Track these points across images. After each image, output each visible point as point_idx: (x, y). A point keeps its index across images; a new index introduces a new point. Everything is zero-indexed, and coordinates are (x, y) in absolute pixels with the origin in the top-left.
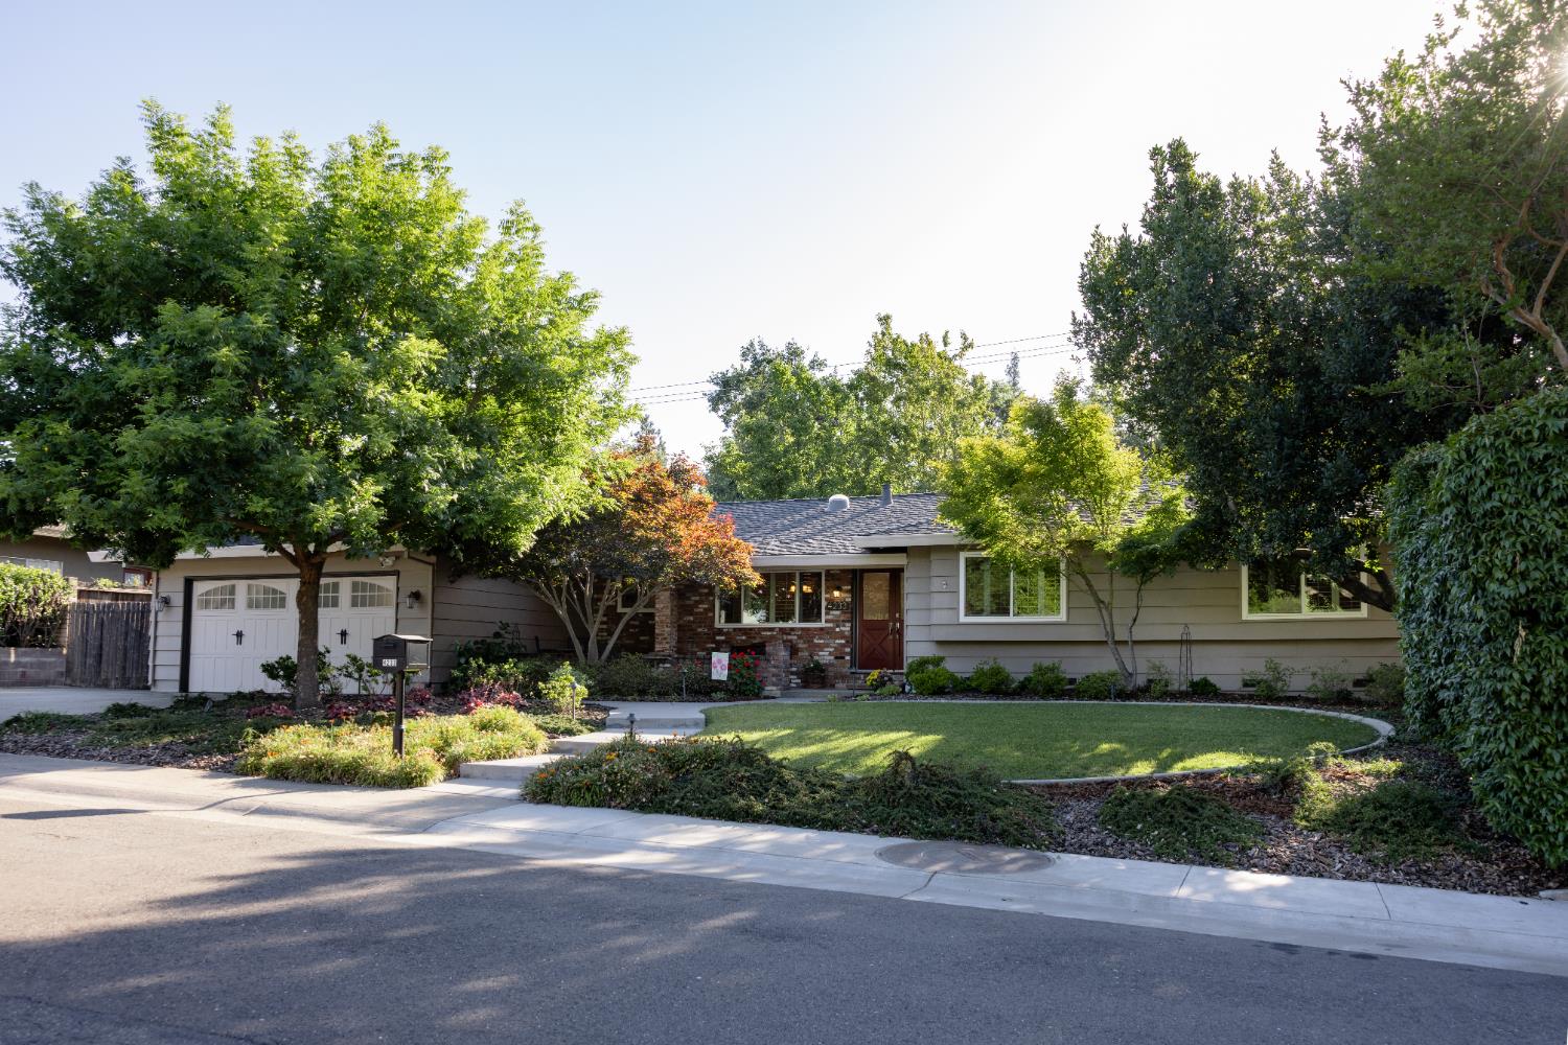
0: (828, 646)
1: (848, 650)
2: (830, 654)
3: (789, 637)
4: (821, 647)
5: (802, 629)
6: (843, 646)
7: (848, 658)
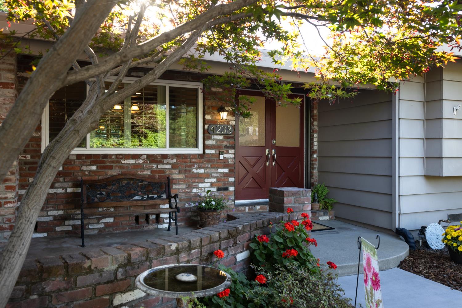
0: (208, 176)
1: (232, 180)
2: (212, 185)
3: (160, 166)
4: (201, 178)
5: (177, 156)
6: (225, 174)
7: (232, 189)
